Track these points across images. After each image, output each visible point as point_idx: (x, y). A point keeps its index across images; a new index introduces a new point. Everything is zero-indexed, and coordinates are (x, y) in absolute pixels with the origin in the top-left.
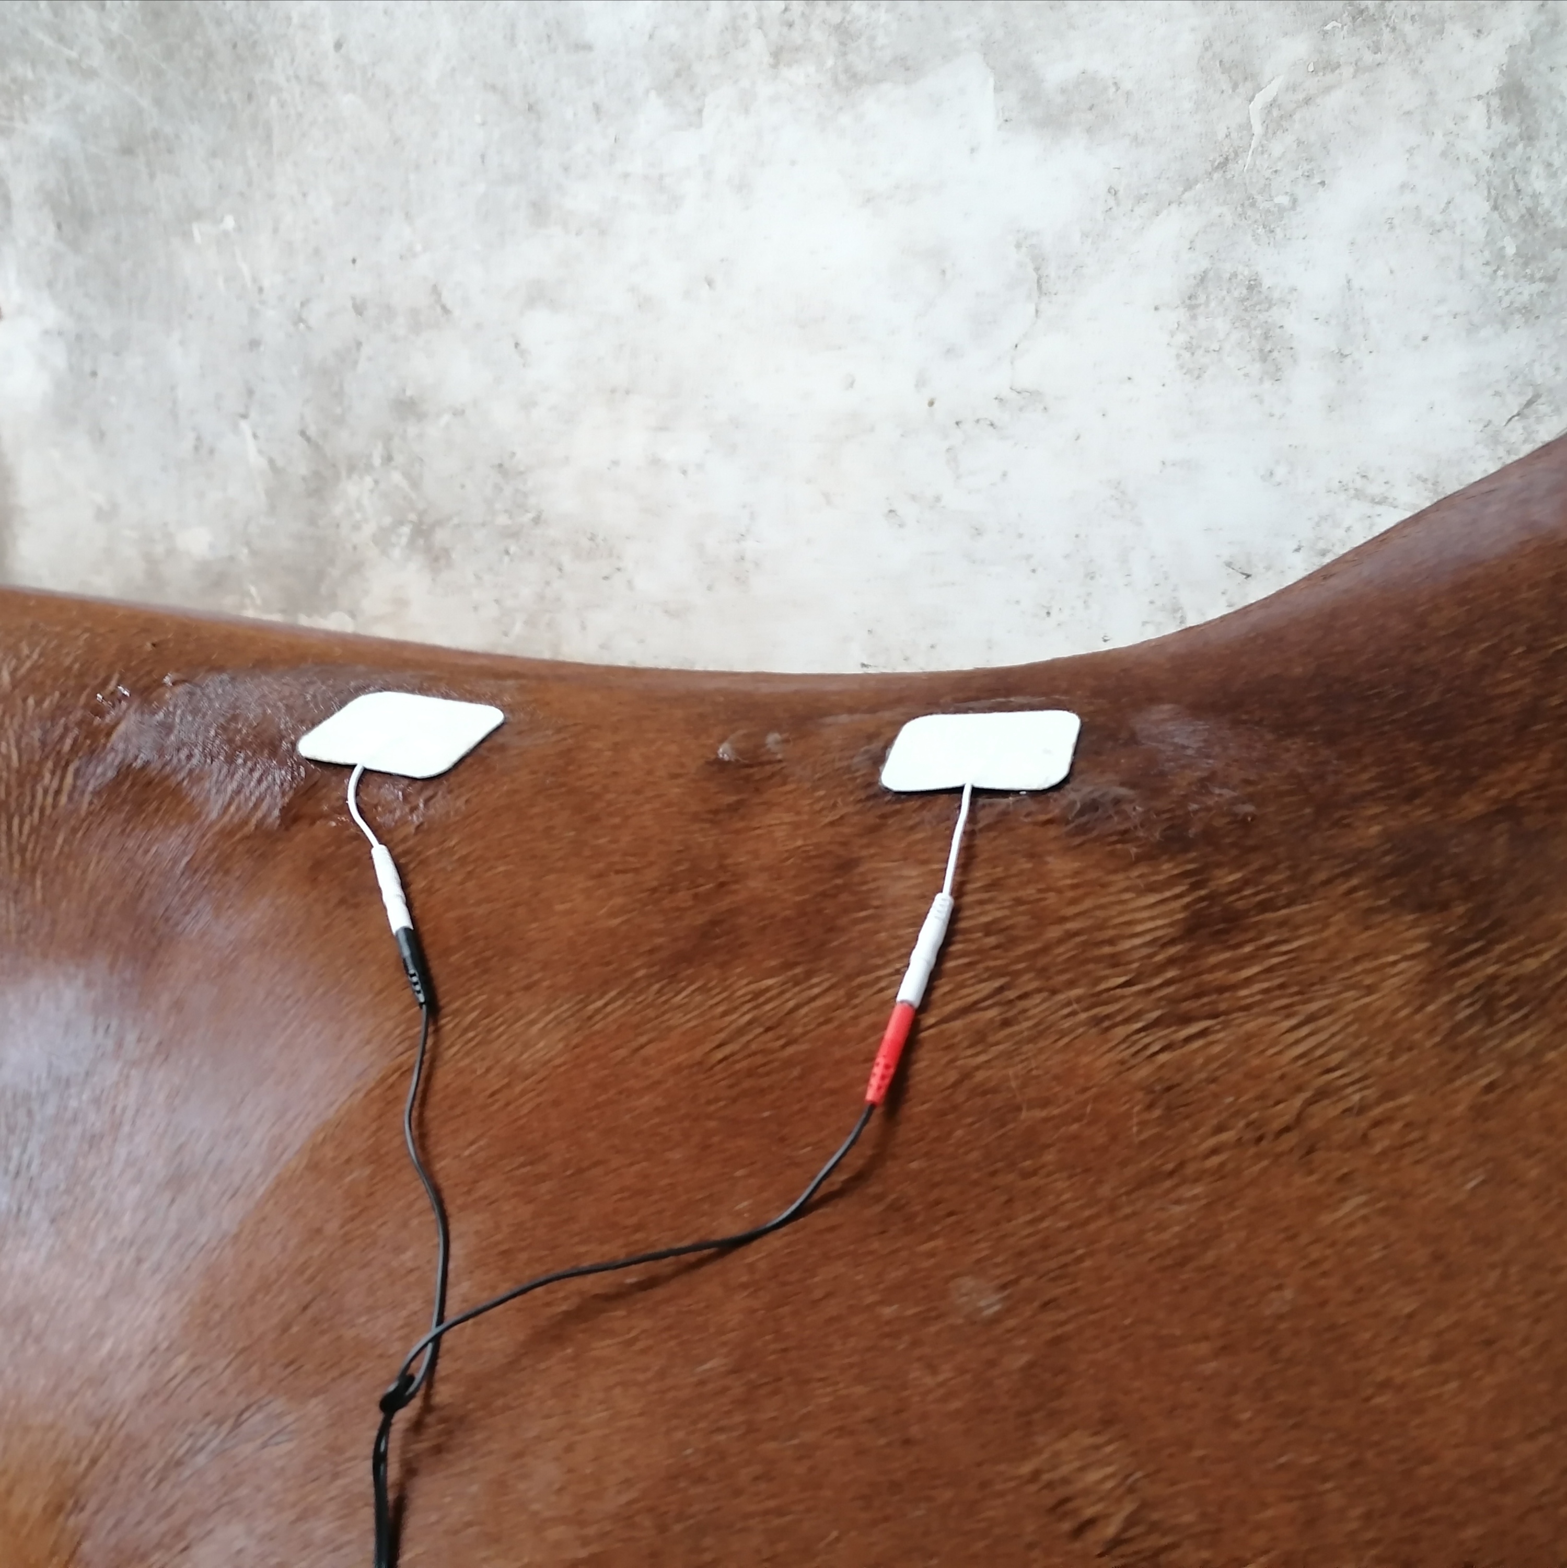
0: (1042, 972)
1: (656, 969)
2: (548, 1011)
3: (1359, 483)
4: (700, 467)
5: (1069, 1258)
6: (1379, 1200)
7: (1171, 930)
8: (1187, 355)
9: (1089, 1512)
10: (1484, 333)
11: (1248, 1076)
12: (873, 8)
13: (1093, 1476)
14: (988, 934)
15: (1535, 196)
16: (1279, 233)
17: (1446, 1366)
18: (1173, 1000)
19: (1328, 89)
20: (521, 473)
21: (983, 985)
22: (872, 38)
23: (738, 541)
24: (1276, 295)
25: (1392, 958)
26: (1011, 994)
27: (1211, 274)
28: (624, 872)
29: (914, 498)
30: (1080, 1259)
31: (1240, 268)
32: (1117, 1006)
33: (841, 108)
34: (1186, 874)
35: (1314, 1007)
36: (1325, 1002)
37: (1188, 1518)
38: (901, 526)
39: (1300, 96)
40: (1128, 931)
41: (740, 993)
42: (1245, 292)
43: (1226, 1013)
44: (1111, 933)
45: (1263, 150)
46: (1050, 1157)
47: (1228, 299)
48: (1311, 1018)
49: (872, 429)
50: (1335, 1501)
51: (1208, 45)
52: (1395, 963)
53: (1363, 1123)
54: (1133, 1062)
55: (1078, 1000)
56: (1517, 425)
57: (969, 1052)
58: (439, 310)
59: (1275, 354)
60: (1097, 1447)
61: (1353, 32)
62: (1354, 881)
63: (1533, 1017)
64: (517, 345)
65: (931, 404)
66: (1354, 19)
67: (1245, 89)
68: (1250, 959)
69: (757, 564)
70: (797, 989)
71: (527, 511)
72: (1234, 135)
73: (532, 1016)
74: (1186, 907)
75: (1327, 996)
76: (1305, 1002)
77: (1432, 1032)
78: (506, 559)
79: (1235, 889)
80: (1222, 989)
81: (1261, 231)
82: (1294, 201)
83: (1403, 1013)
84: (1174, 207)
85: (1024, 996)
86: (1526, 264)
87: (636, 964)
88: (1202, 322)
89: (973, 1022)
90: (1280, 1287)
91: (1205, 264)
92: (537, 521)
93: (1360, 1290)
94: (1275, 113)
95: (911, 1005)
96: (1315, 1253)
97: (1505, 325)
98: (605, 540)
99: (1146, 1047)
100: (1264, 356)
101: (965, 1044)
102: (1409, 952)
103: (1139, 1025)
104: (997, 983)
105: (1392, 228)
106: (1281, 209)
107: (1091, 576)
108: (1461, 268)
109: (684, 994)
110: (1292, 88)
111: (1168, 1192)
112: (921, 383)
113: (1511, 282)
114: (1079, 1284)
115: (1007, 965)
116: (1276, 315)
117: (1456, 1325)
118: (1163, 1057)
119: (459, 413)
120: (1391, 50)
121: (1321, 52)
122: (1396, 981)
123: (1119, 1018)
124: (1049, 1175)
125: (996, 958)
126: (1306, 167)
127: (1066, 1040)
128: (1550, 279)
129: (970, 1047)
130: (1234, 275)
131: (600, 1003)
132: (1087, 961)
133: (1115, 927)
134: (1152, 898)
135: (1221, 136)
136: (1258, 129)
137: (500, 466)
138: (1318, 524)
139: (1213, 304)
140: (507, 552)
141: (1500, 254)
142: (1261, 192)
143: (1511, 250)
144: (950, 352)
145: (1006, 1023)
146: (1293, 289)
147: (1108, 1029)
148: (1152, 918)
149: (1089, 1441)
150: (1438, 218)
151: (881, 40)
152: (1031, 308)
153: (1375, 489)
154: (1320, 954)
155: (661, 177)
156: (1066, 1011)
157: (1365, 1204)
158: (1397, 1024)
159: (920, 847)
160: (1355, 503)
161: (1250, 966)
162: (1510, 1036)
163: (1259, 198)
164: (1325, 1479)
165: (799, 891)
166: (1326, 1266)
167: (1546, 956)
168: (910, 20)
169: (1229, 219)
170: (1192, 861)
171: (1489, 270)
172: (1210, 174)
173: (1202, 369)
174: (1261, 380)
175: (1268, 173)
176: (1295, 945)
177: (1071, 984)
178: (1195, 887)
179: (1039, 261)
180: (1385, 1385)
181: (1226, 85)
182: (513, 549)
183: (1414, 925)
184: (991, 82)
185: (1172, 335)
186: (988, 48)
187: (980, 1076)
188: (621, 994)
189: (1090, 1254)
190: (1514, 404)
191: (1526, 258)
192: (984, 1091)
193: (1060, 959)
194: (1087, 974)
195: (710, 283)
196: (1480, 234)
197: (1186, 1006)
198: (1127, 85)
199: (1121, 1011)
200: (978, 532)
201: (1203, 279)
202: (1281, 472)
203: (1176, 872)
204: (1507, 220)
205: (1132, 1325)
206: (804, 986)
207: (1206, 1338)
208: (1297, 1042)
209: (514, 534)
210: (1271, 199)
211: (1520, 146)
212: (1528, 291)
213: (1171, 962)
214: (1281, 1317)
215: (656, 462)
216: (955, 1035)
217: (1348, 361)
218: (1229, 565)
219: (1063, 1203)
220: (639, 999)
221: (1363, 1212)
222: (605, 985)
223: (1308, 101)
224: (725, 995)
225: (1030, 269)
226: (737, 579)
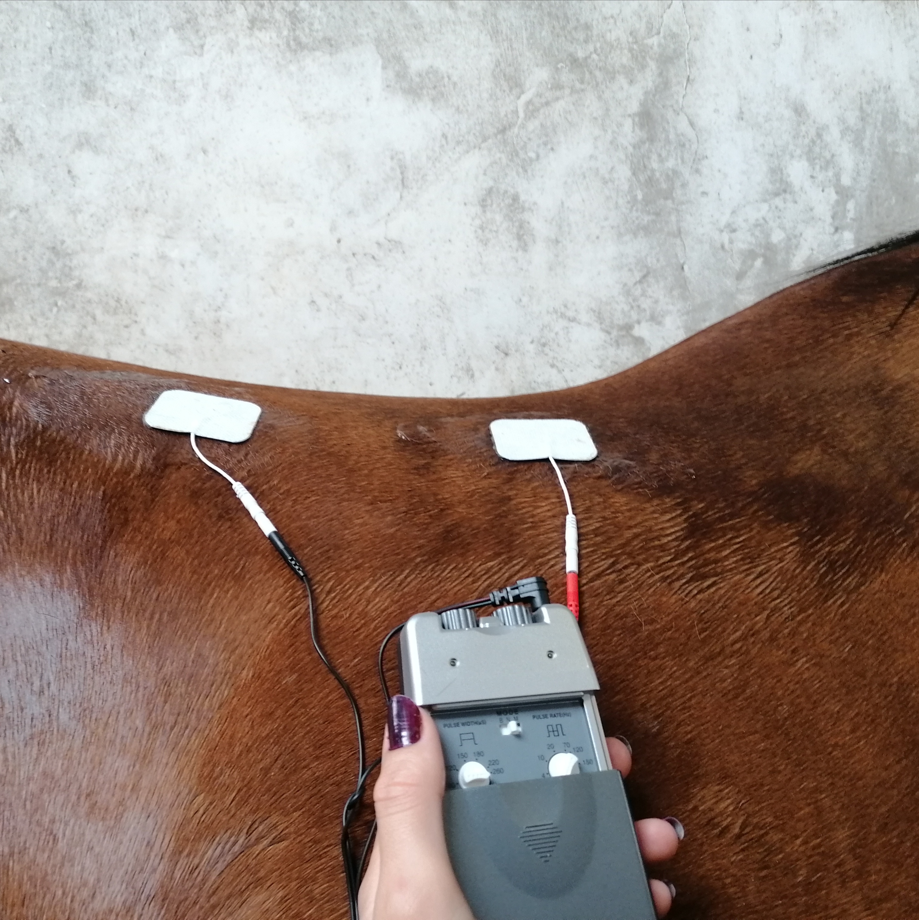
0: (630, 555)
1: (425, 558)
2: (374, 581)
3: (563, 309)
4: (193, 263)
5: (684, 699)
6: (812, 660)
7: (681, 533)
8: (480, 232)
9: (725, 823)
10: (627, 238)
11: (740, 604)
12: (313, 6)
13: (722, 805)
14: (596, 536)
15: (653, 171)
16: (530, 172)
17: (858, 734)
18: (696, 568)
19: (557, 99)
20: (69, 254)
21: (603, 562)
22: (311, 24)
23: (216, 311)
24: (527, 205)
25: (785, 544)
26: (619, 566)
27: (494, 189)
28: (385, 502)
29: (326, 295)
30: (690, 699)
31: (509, 188)
32: (671, 571)
33: (291, 61)
34: (678, 504)
35: (760, 569)
36: (763, 567)
37: (769, 820)
38: (318, 310)
39: (543, 100)
40: (664, 533)
41: (478, 570)
42: (511, 201)
43: (721, 573)
44: (656, 534)
45: (523, 126)
46: (661, 649)
47: (502, 205)
48: (760, 575)
49: (303, 252)
50: (827, 802)
51: (498, 64)
52: (787, 547)
53: (793, 624)
54: (687, 599)
55: (653, 568)
56: (639, 287)
57: (608, 597)
58: (13, 142)
59: (525, 237)
60: (721, 791)
61: (571, 71)
62: (755, 507)
63: (851, 570)
64: (69, 172)
65: (339, 241)
66: (572, 64)
67: (515, 91)
68: (723, 546)
69: (228, 326)
70: (507, 567)
71: (72, 279)
72: (509, 116)
73: (367, 583)
74: (686, 520)
75: (764, 564)
76: (755, 567)
77: (812, 580)
78: (55, 310)
79: (705, 510)
80: (716, 561)
81: (520, 170)
82: (538, 156)
83: (798, 571)
84: (477, 150)
85: (626, 567)
86: (647, 205)
87: (414, 555)
88: (489, 215)
89: (606, 581)
90: (781, 705)
91: (491, 183)
92: (79, 286)
93: (815, 702)
94: (531, 107)
95: (574, 572)
96: (791, 687)
97: (635, 235)
98: (126, 302)
99: (691, 591)
100: (519, 237)
101: (605, 593)
102: (792, 541)
103: (684, 581)
104: (611, 560)
105: (585, 177)
106: (531, 160)
107: (425, 348)
108: (617, 203)
109: (447, 571)
110: (540, 95)
111: (720, 663)
112: (333, 228)
113: (639, 213)
114: (693, 711)
115: (612, 552)
116: (526, 216)
117: (857, 715)
118: (699, 597)
119: (24, 210)
120: (589, 84)
121: (554, 79)
122: (791, 555)
123: (674, 578)
124: (664, 658)
125: (605, 548)
126: (544, 139)
127: (652, 590)
128: (657, 214)
129: (608, 594)
130: (506, 192)
131: (402, 577)
132: (648, 550)
133: (656, 531)
134: (668, 516)
135: (503, 114)
136: (521, 114)
137: (54, 248)
138: (542, 330)
139: (494, 206)
140: (56, 305)
141: (635, 198)
142: (522, 149)
143: (640, 197)
144: (351, 213)
145: (621, 582)
146: (535, 203)
147: (670, 584)
148: (672, 527)
149: (717, 788)
150: (607, 176)
151: (317, 26)
152: (398, 195)
153: (571, 314)
154: (753, 543)
155: (174, 82)
156: (649, 574)
157: (806, 662)
158: (796, 576)
159: (540, 490)
160: (560, 320)
161: (726, 550)
162: (844, 581)
163: (520, 152)
164: (821, 792)
165: (487, 513)
166: (798, 692)
167: (848, 542)
168: (334, 17)
169: (504, 161)
170: (678, 498)
171: (629, 206)
172: (496, 135)
173: (488, 240)
174: (517, 250)
175: (525, 139)
176: (741, 539)
177: (646, 561)
178: (685, 510)
179: (403, 169)
180: (836, 745)
181: (505, 87)
182: (60, 303)
183: (789, 527)
184: (380, 62)
185: (473, 219)
186: (378, 42)
187: (618, 609)
188: (412, 571)
189: (694, 696)
190: (638, 276)
191: (647, 202)
192: (621, 617)
193: (637, 548)
194: (652, 555)
195: (205, 152)
196: (626, 187)
197: (703, 570)
198: (455, 79)
199: (674, 573)
200: (363, 318)
201: (490, 191)
202: (525, 300)
203: (673, 503)
204: (639, 181)
205: (722, 729)
206: (510, 565)
207: (756, 732)
208: (757, 587)
209: (61, 293)
210: (526, 153)
211: (647, 145)
212: (646, 219)
213: (688, 549)
214: (786, 719)
215: (163, 257)
216: (598, 588)
217: (560, 245)
218: (497, 347)
219: (675, 672)
220: (423, 575)
221: (807, 665)
222: (401, 567)
223: (547, 104)
224: (470, 571)
225: (398, 171)
226: (215, 334)
